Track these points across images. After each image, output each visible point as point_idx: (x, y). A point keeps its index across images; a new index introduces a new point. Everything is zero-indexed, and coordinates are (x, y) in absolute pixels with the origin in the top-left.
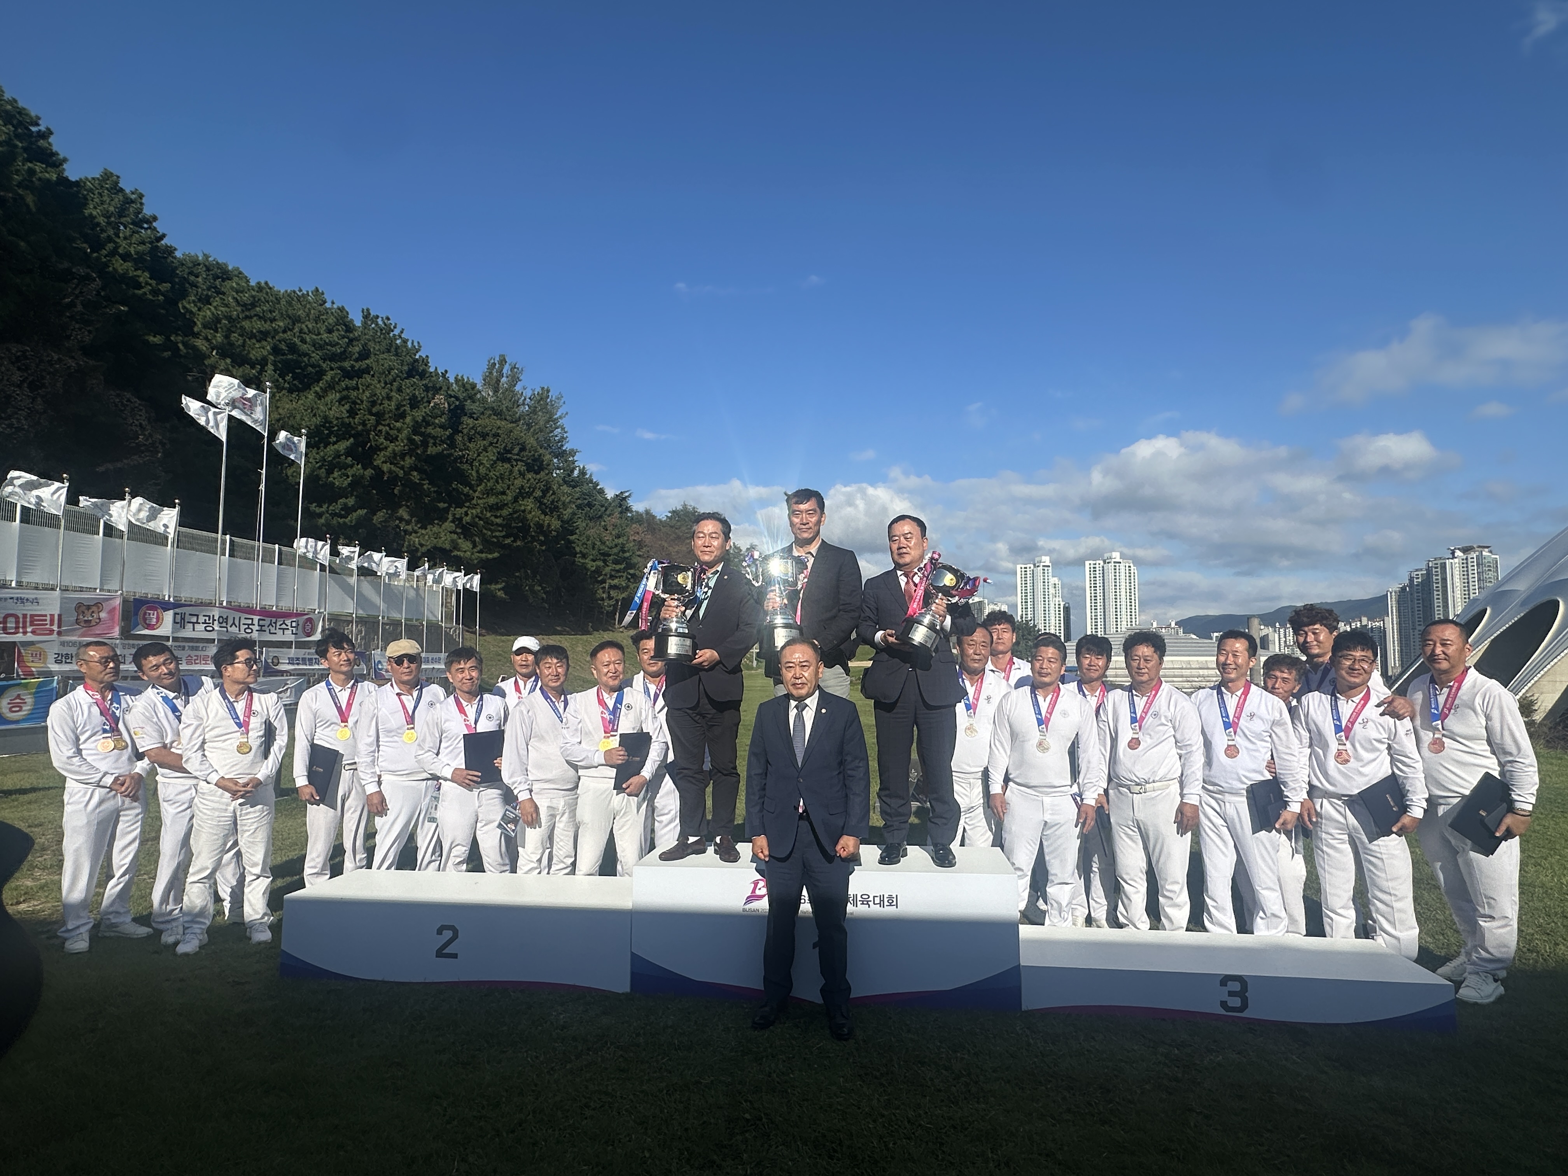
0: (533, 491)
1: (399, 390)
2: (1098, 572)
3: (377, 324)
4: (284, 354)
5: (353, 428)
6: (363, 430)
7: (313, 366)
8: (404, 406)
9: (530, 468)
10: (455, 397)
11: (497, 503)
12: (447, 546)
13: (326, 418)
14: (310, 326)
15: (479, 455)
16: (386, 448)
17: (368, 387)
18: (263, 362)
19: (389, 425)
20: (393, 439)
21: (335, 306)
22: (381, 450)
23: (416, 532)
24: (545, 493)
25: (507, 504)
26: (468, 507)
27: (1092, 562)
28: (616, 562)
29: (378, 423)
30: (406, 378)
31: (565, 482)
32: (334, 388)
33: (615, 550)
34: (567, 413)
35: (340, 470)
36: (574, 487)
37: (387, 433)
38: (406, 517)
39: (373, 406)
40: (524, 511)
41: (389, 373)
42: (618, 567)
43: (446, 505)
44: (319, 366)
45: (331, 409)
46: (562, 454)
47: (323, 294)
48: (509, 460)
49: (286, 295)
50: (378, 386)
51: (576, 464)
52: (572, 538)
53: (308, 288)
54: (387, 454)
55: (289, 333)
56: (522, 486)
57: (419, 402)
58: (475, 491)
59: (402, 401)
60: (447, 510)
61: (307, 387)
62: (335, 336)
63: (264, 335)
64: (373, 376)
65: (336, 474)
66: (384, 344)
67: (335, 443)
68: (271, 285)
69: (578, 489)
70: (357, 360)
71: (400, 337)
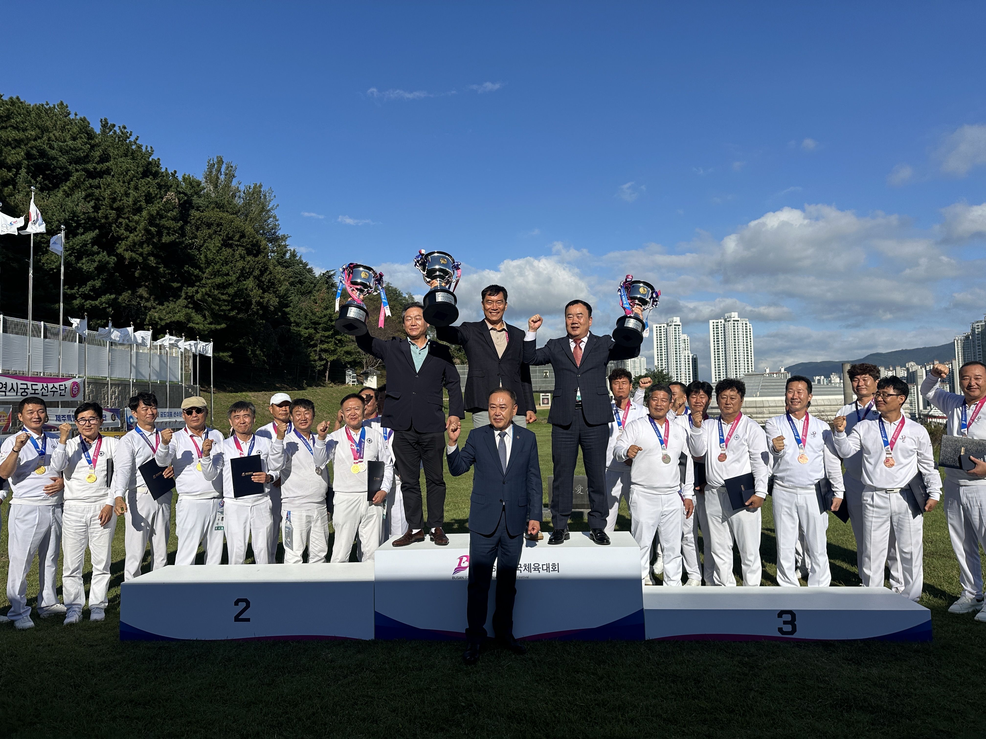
0: (253, 271)
1: (136, 188)
2: (720, 329)
3: (115, 132)
4: (35, 159)
5: (98, 221)
6: (106, 223)
7: (61, 168)
8: (140, 201)
9: (249, 253)
10: (183, 193)
11: (223, 283)
12: (182, 319)
13: (74, 213)
14: (57, 134)
15: (205, 242)
16: (127, 237)
17: (109, 185)
18: (18, 166)
19: (128, 218)
20: (131, 230)
21: (78, 117)
22: (122, 240)
23: (154, 308)
24: (262, 273)
25: (231, 284)
26: (199, 286)
27: (715, 321)
28: (326, 330)
29: (119, 216)
30: (142, 178)
31: (279, 263)
32: (80, 187)
33: (325, 320)
34: (278, 205)
35: (88, 256)
36: (287, 267)
37: (127, 225)
38: (146, 295)
39: (114, 202)
40: (246, 289)
41: (127, 174)
42: (327, 334)
43: (179, 285)
44: (66, 168)
45: (78, 205)
46: (274, 239)
47: (67, 107)
48: (231, 246)
49: (35, 108)
50: (118, 185)
51: (288, 248)
52: (287, 310)
53: (53, 102)
54: (128, 243)
55: (39, 141)
56: (243, 267)
57: (153, 198)
58: (204, 273)
59: (138, 197)
60: (180, 289)
61: (56, 186)
62: (79, 142)
63: (18, 143)
64: (113, 176)
65: (84, 260)
66: (122, 150)
67: (82, 234)
68: (22, 100)
69: (290, 269)
70: (98, 163)
71: (135, 143)
